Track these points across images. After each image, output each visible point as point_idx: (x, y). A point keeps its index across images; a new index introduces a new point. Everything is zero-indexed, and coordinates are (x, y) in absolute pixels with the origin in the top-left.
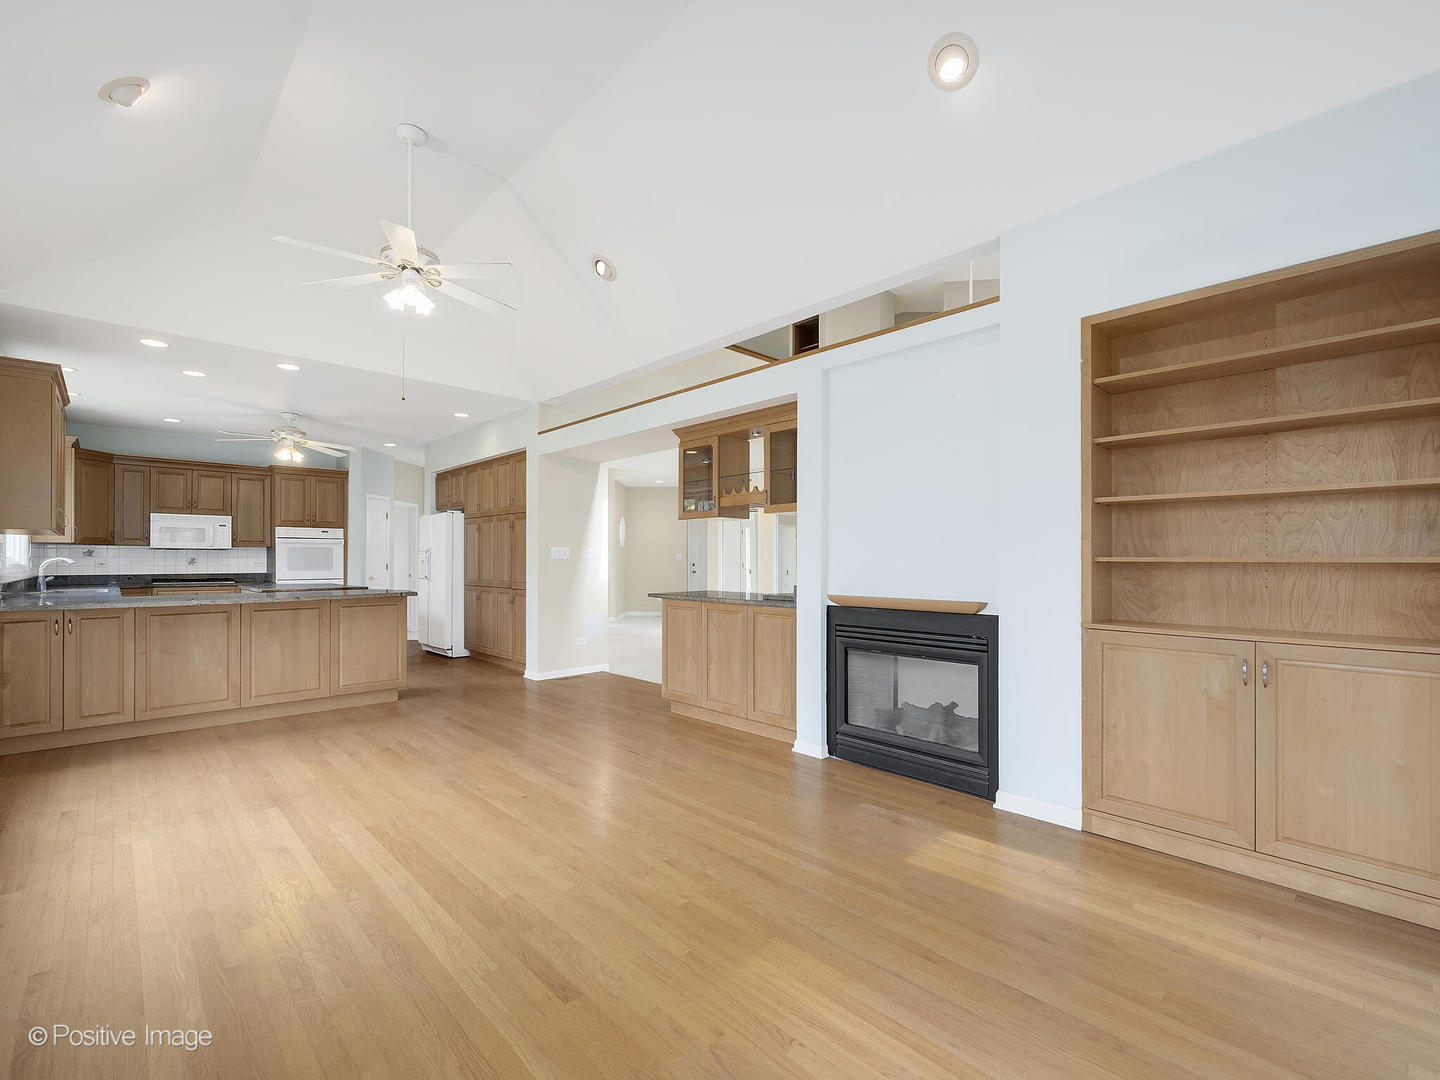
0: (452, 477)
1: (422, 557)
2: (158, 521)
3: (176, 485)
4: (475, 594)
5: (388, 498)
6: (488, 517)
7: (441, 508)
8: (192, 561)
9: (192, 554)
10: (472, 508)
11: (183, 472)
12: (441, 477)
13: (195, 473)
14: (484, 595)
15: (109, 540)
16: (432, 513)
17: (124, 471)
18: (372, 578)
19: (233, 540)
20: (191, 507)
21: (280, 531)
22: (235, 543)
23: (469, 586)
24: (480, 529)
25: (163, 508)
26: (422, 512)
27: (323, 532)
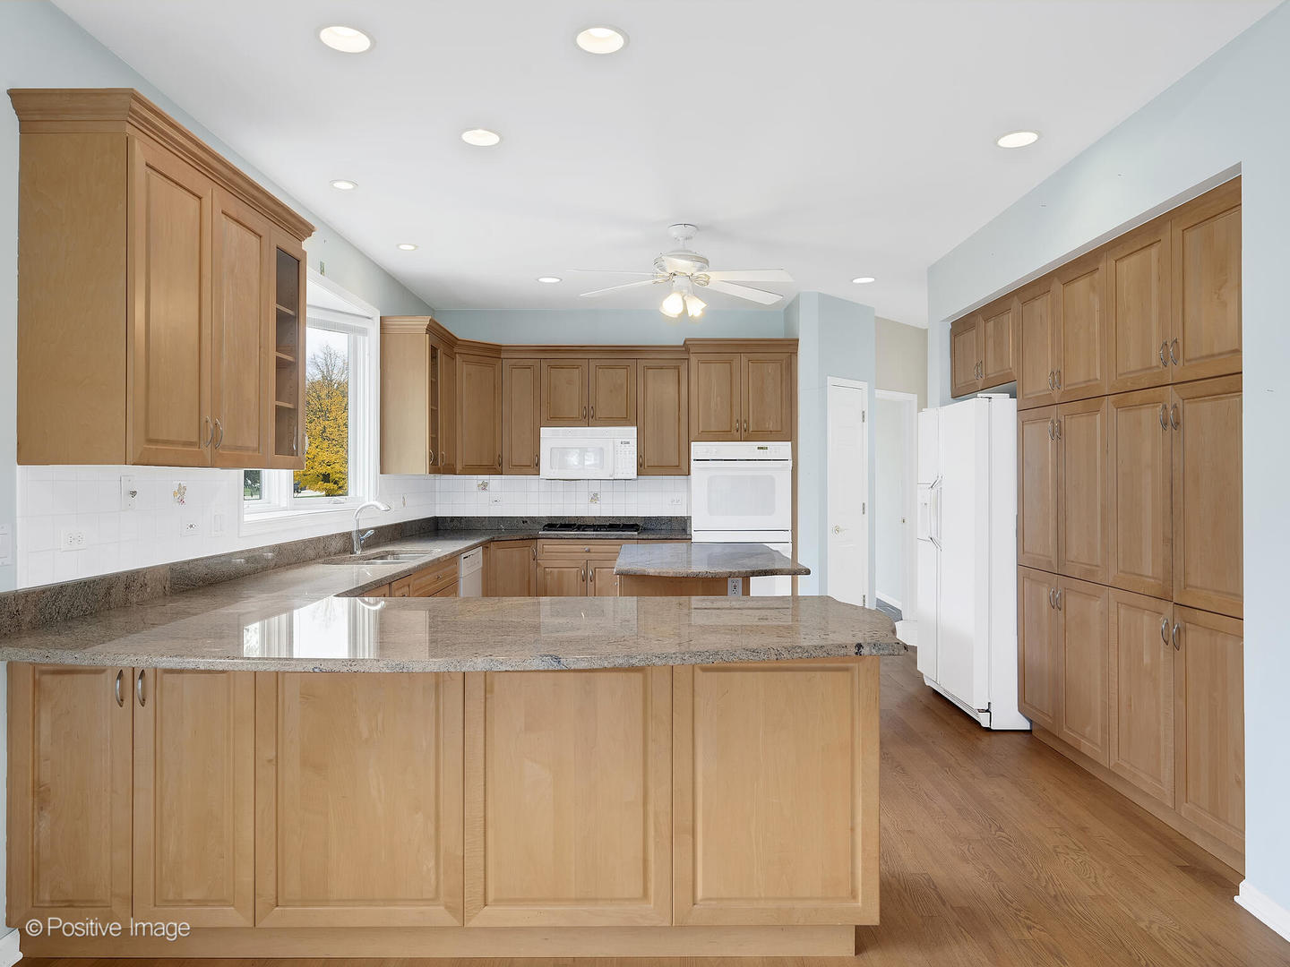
0: (986, 320)
1: (924, 495)
2: (550, 438)
3: (568, 384)
4: (1045, 593)
5: (865, 386)
6: (1088, 400)
7: (960, 391)
8: (595, 498)
9: (595, 487)
10: (1040, 383)
11: (578, 362)
12: (962, 327)
13: (593, 363)
14: (1073, 603)
15: (495, 468)
16: (943, 404)
17: (514, 367)
18: (837, 530)
19: (640, 465)
20: (588, 417)
21: (698, 449)
22: (643, 468)
23: (1029, 569)
24: (1059, 434)
25: (558, 420)
26: (923, 404)
27: (759, 448)
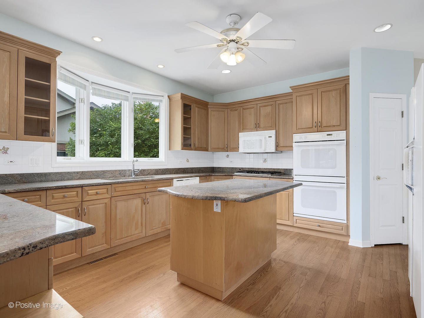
2: (243, 137)
3: (250, 115)
5: (404, 97)
8: (265, 161)
9: (265, 156)
13: (258, 106)
15: (225, 149)
17: (231, 111)
18: (379, 178)
21: (297, 137)
22: (278, 147)
25: (246, 130)
27: (327, 135)
